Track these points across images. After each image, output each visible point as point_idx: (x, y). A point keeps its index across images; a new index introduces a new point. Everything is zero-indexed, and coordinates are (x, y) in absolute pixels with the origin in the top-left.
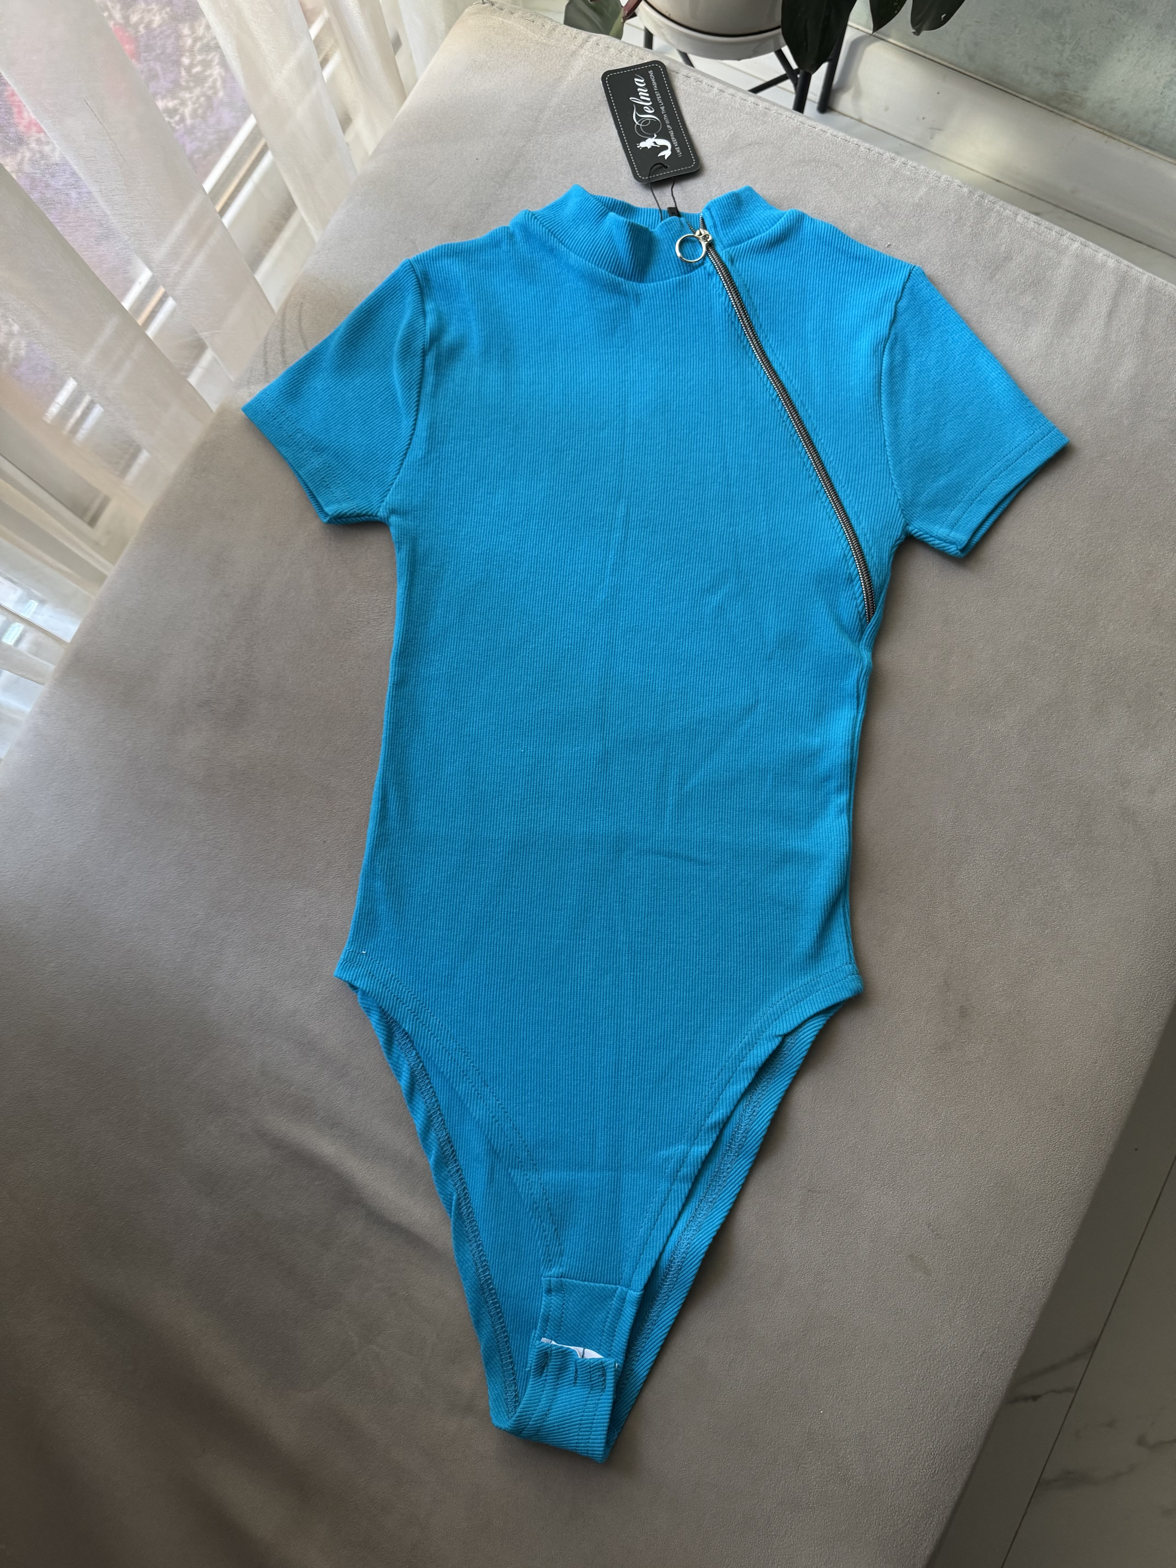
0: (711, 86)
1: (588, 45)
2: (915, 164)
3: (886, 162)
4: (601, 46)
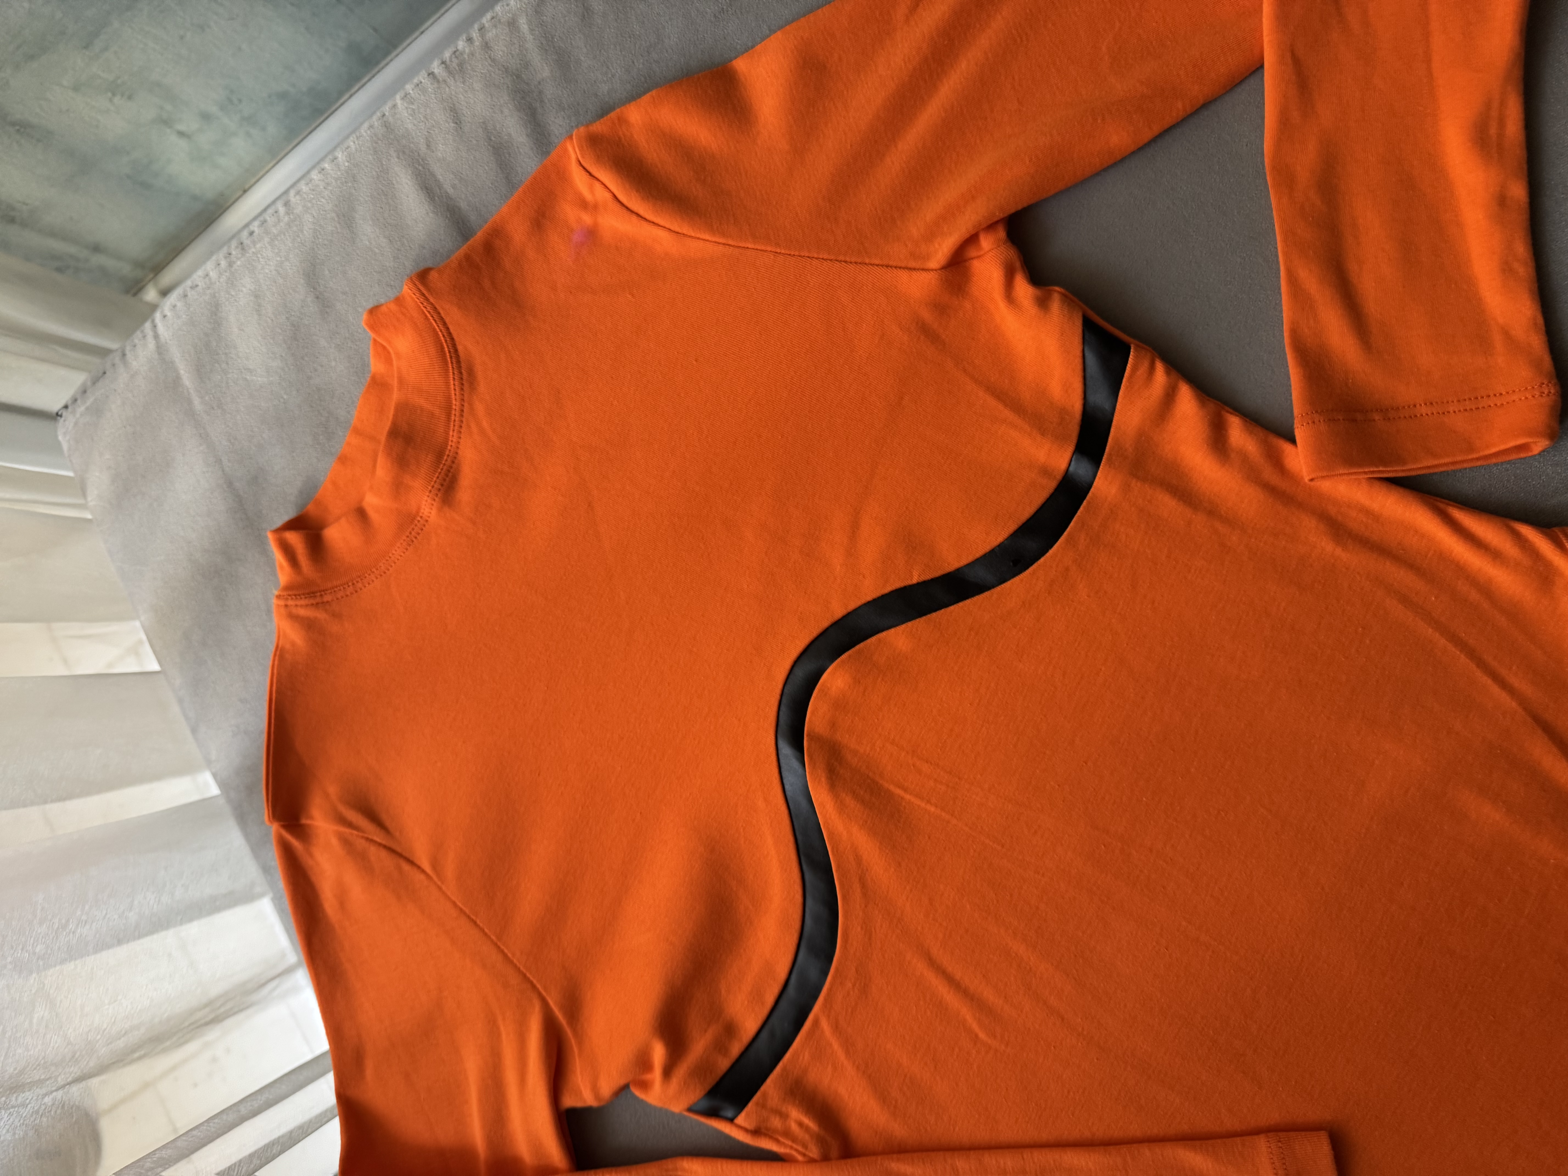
0: (276, 212)
1: (161, 329)
2: (489, 16)
3: (467, 50)
4: (169, 314)
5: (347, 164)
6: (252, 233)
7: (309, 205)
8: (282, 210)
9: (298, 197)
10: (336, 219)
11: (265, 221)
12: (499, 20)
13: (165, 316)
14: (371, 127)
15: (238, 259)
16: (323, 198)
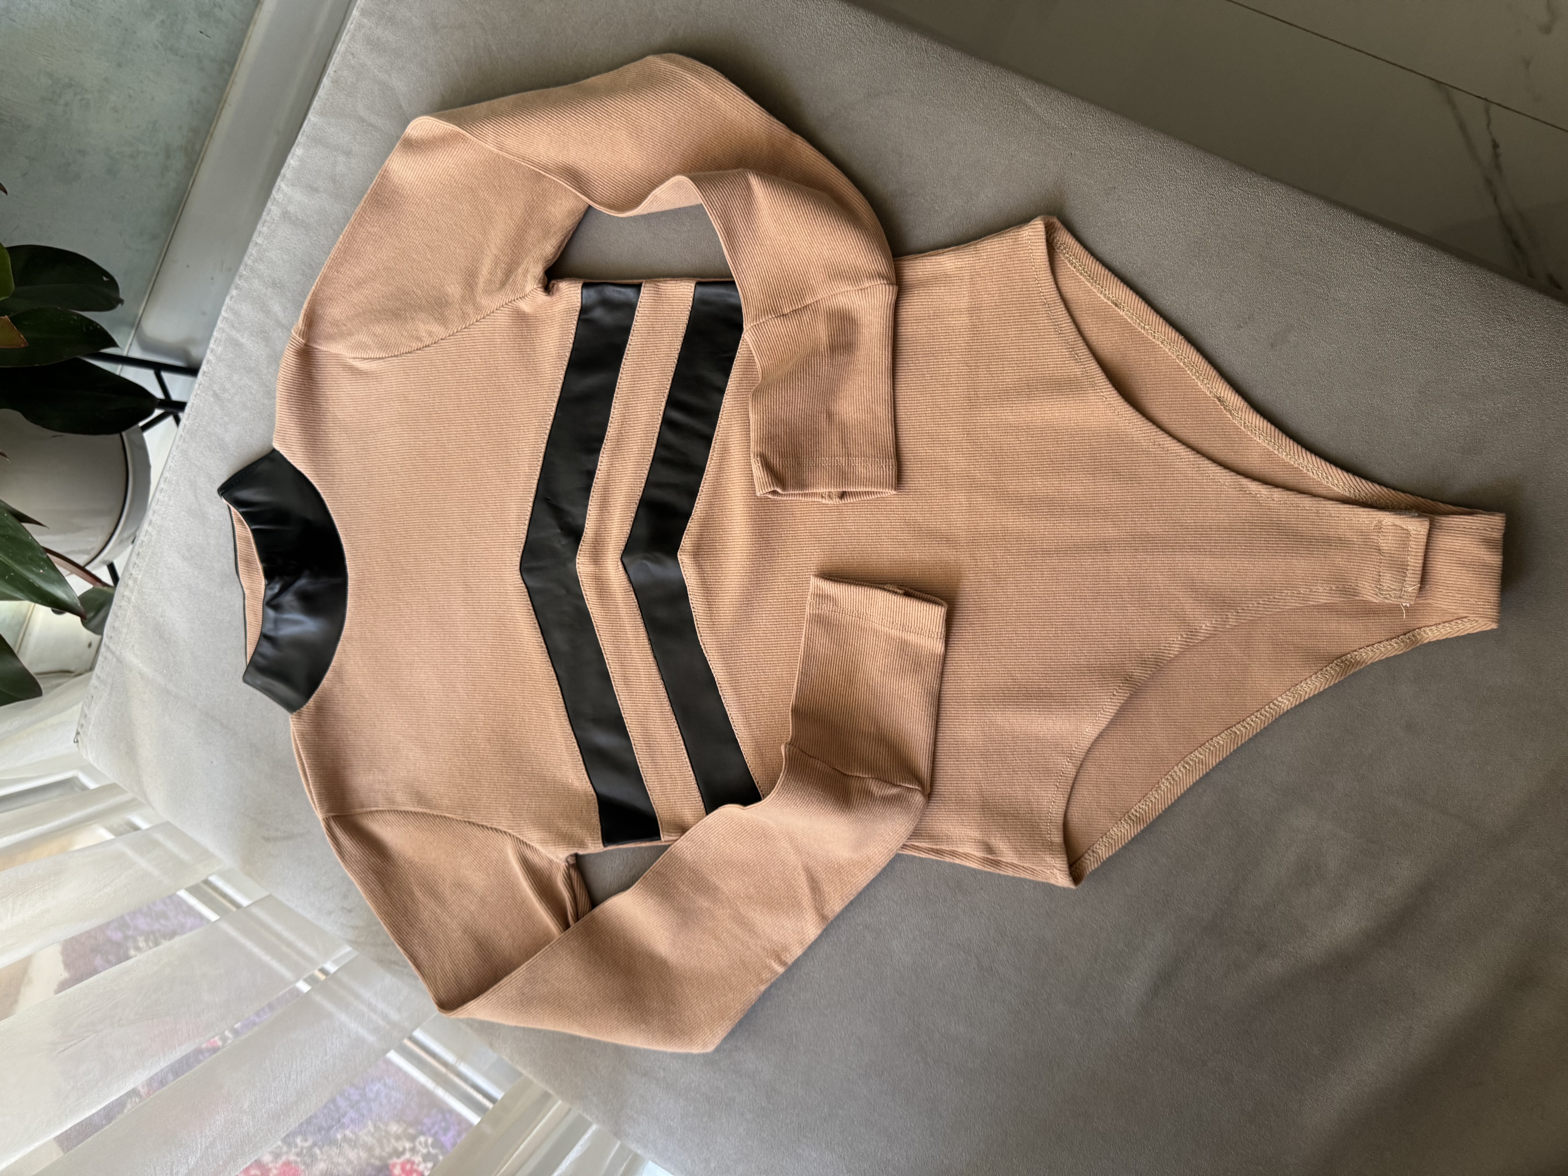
4: (112, 635)
5: (175, 478)
6: (138, 554)
7: (165, 516)
8: (150, 529)
9: (155, 515)
10: (186, 514)
11: (143, 541)
12: (220, 340)
13: (111, 637)
14: (178, 447)
15: (138, 574)
16: (172, 506)
